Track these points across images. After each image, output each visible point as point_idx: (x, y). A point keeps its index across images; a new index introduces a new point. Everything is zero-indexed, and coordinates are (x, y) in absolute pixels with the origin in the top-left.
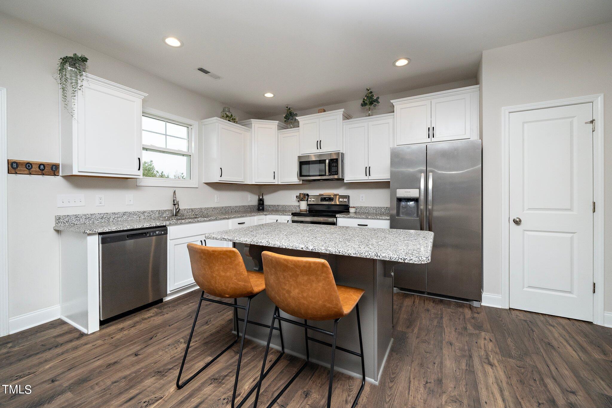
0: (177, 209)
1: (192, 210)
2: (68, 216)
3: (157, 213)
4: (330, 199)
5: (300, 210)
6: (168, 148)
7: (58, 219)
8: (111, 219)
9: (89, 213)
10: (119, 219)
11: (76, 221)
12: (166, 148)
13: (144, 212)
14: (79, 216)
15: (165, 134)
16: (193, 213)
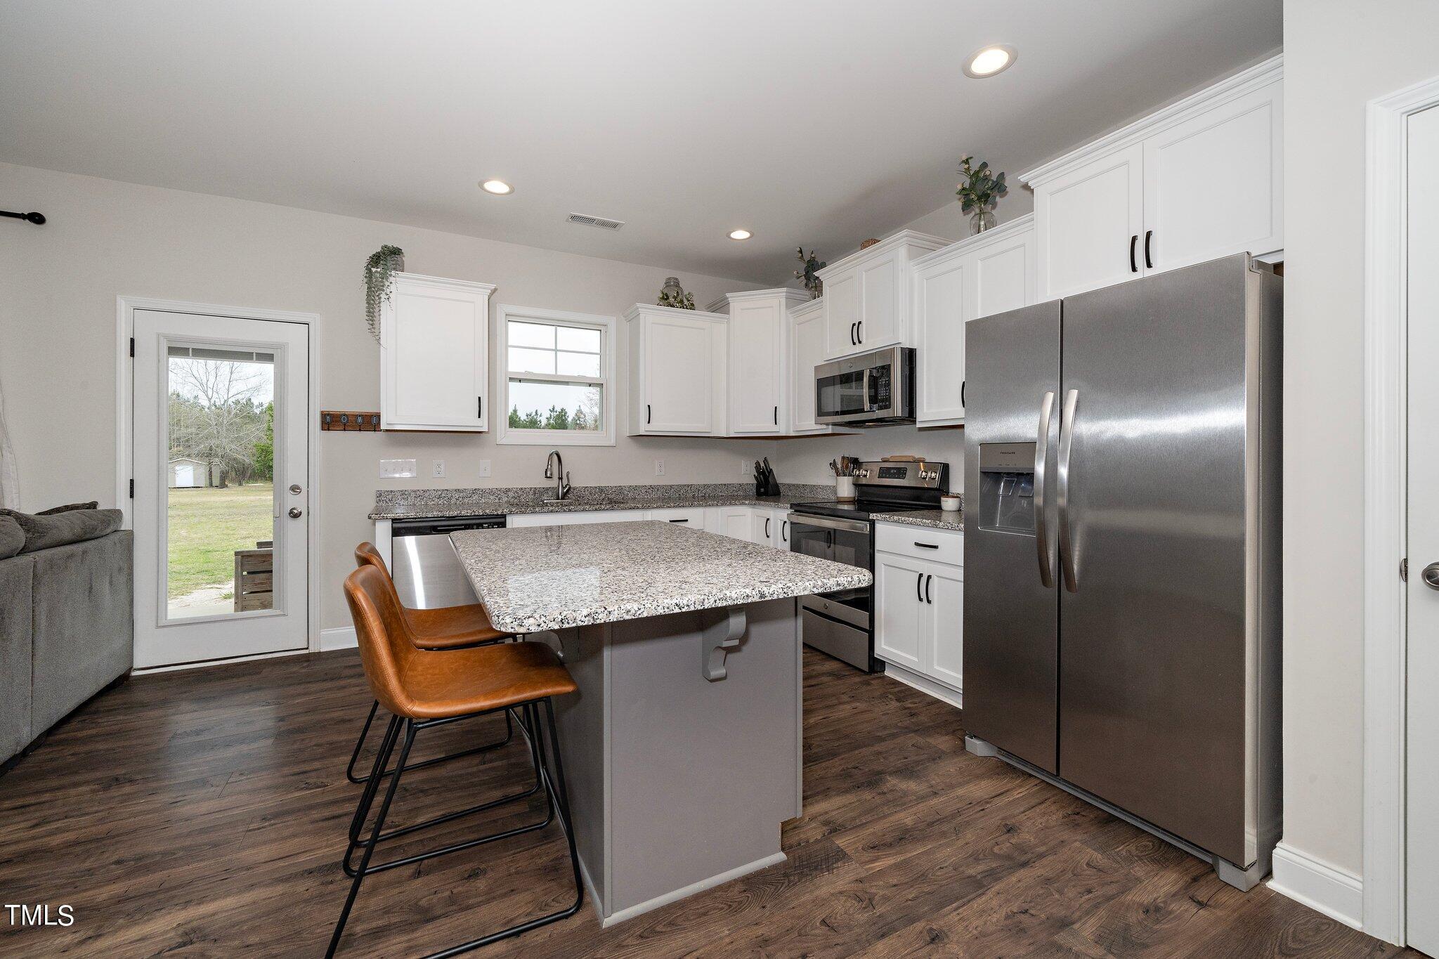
0: (566, 486)
1: (601, 490)
2: (391, 491)
3: (532, 492)
4: (901, 473)
5: (837, 497)
6: (558, 373)
7: (379, 495)
8: (453, 501)
9: (420, 488)
10: (466, 501)
11: (403, 500)
12: (556, 375)
13: (508, 490)
14: (406, 493)
15: (554, 348)
16: (604, 495)
